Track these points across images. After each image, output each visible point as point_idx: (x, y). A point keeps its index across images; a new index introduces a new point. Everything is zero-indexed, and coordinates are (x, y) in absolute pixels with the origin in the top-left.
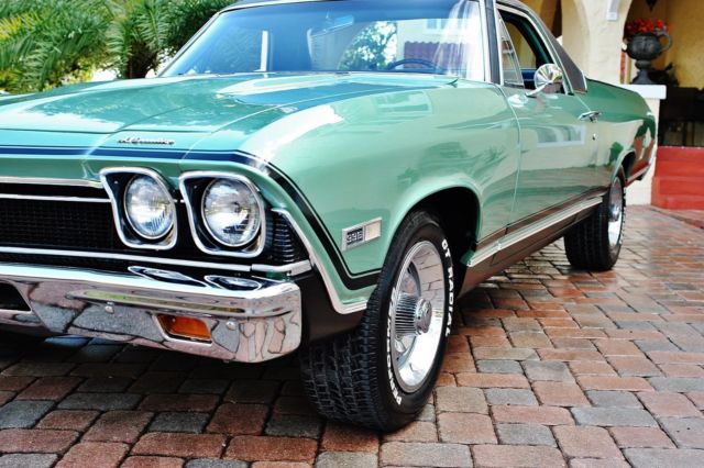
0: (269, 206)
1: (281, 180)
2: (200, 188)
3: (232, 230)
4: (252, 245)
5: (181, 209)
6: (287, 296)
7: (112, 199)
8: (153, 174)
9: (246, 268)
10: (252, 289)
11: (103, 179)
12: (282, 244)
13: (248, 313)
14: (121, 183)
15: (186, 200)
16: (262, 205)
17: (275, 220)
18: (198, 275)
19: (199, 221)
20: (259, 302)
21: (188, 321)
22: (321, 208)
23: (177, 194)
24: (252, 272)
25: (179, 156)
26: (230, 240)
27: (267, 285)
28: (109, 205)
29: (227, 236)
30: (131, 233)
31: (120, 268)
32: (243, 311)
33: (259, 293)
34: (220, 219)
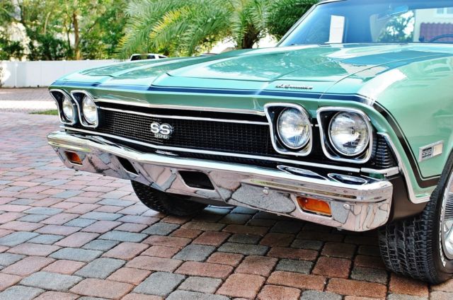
0: (375, 130)
1: (384, 114)
2: (328, 117)
3: (349, 145)
4: (362, 155)
5: (316, 131)
6: (382, 190)
7: (270, 123)
8: (300, 108)
9: (357, 170)
10: (361, 184)
11: (266, 110)
12: (382, 155)
13: (359, 199)
14: (276, 112)
15: (320, 125)
16: (370, 130)
17: (378, 139)
18: (323, 173)
19: (327, 138)
20: (365, 193)
21: (316, 202)
23: (314, 121)
24: (361, 173)
25: (318, 97)
26: (347, 151)
27: (371, 182)
28: (268, 126)
29: (346, 149)
30: (280, 144)
31: (272, 166)
32: (355, 197)
33: (366, 187)
34: (341, 136)
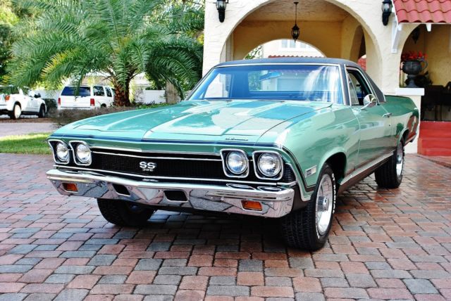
0: (284, 162)
1: (288, 152)
2: (258, 156)
3: (271, 171)
4: (278, 176)
5: (251, 164)
6: (290, 193)
7: (223, 160)
8: (242, 151)
9: (275, 184)
10: (278, 191)
11: (221, 154)
12: (288, 175)
13: (277, 199)
14: (226, 154)
15: (254, 160)
16: (282, 162)
17: (286, 167)
18: (255, 186)
19: (257, 168)
20: (281, 196)
21: (252, 203)
22: (299, 161)
23: (250, 158)
24: (277, 185)
25: (252, 145)
26: (269, 174)
27: (283, 189)
28: (221, 162)
29: (269, 173)
30: (229, 172)
31: (223, 184)
32: (275, 198)
33: (281, 192)
34: (265, 166)
